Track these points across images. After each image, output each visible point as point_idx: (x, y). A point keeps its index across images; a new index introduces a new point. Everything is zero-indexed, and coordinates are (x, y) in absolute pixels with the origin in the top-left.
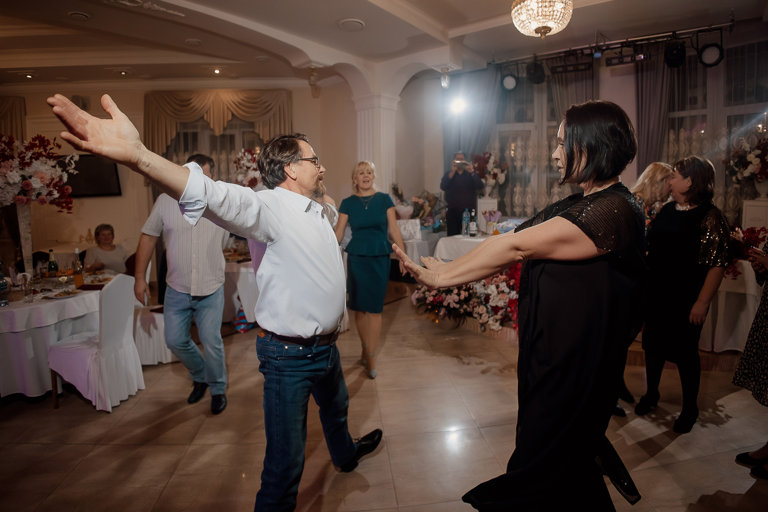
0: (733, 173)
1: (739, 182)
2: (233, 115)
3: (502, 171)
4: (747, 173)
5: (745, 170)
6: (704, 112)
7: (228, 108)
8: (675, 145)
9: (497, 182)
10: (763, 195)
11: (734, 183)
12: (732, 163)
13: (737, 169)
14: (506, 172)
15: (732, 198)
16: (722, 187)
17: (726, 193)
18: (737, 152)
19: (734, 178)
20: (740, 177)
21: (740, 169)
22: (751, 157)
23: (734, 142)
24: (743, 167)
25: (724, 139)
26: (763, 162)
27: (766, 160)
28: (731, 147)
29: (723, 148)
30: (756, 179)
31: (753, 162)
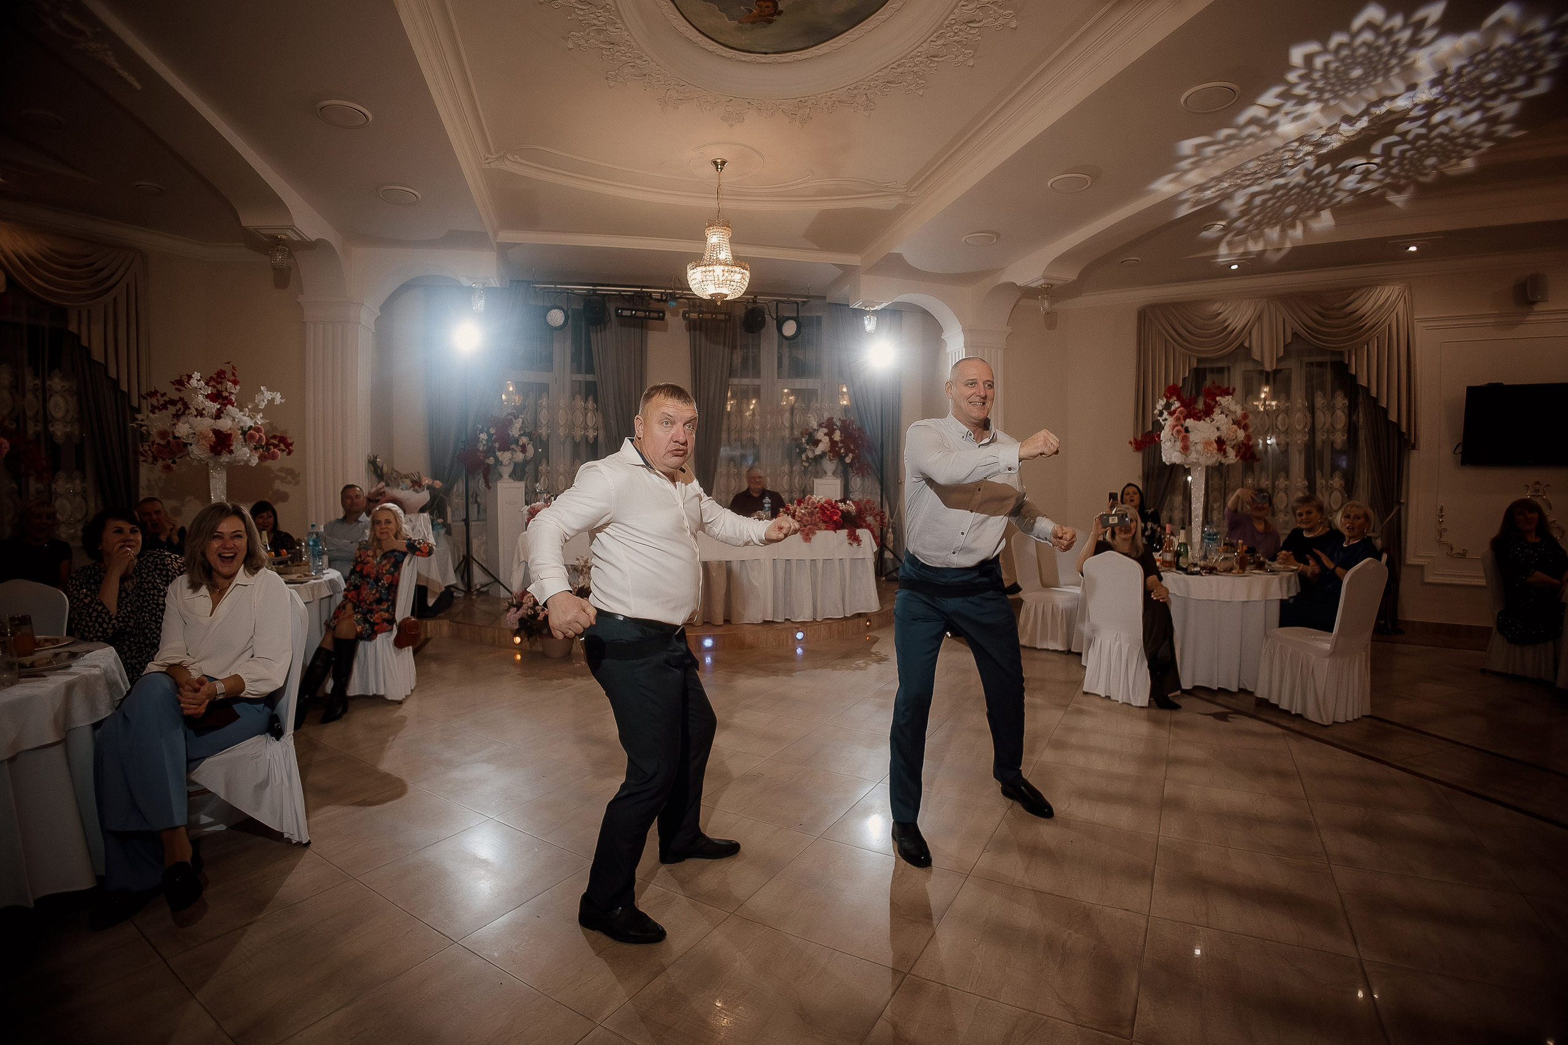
0: (802, 450)
1: (807, 459)
4: (818, 451)
5: (816, 448)
6: (757, 381)
10: (830, 473)
11: (803, 461)
12: (804, 440)
13: (808, 447)
16: (788, 466)
17: (791, 472)
18: (807, 430)
19: (804, 457)
20: (811, 455)
21: (811, 447)
22: (820, 435)
23: (797, 418)
24: (814, 446)
25: (787, 415)
26: (832, 440)
27: (833, 439)
28: (795, 424)
29: (787, 425)
30: (828, 458)
31: (823, 440)
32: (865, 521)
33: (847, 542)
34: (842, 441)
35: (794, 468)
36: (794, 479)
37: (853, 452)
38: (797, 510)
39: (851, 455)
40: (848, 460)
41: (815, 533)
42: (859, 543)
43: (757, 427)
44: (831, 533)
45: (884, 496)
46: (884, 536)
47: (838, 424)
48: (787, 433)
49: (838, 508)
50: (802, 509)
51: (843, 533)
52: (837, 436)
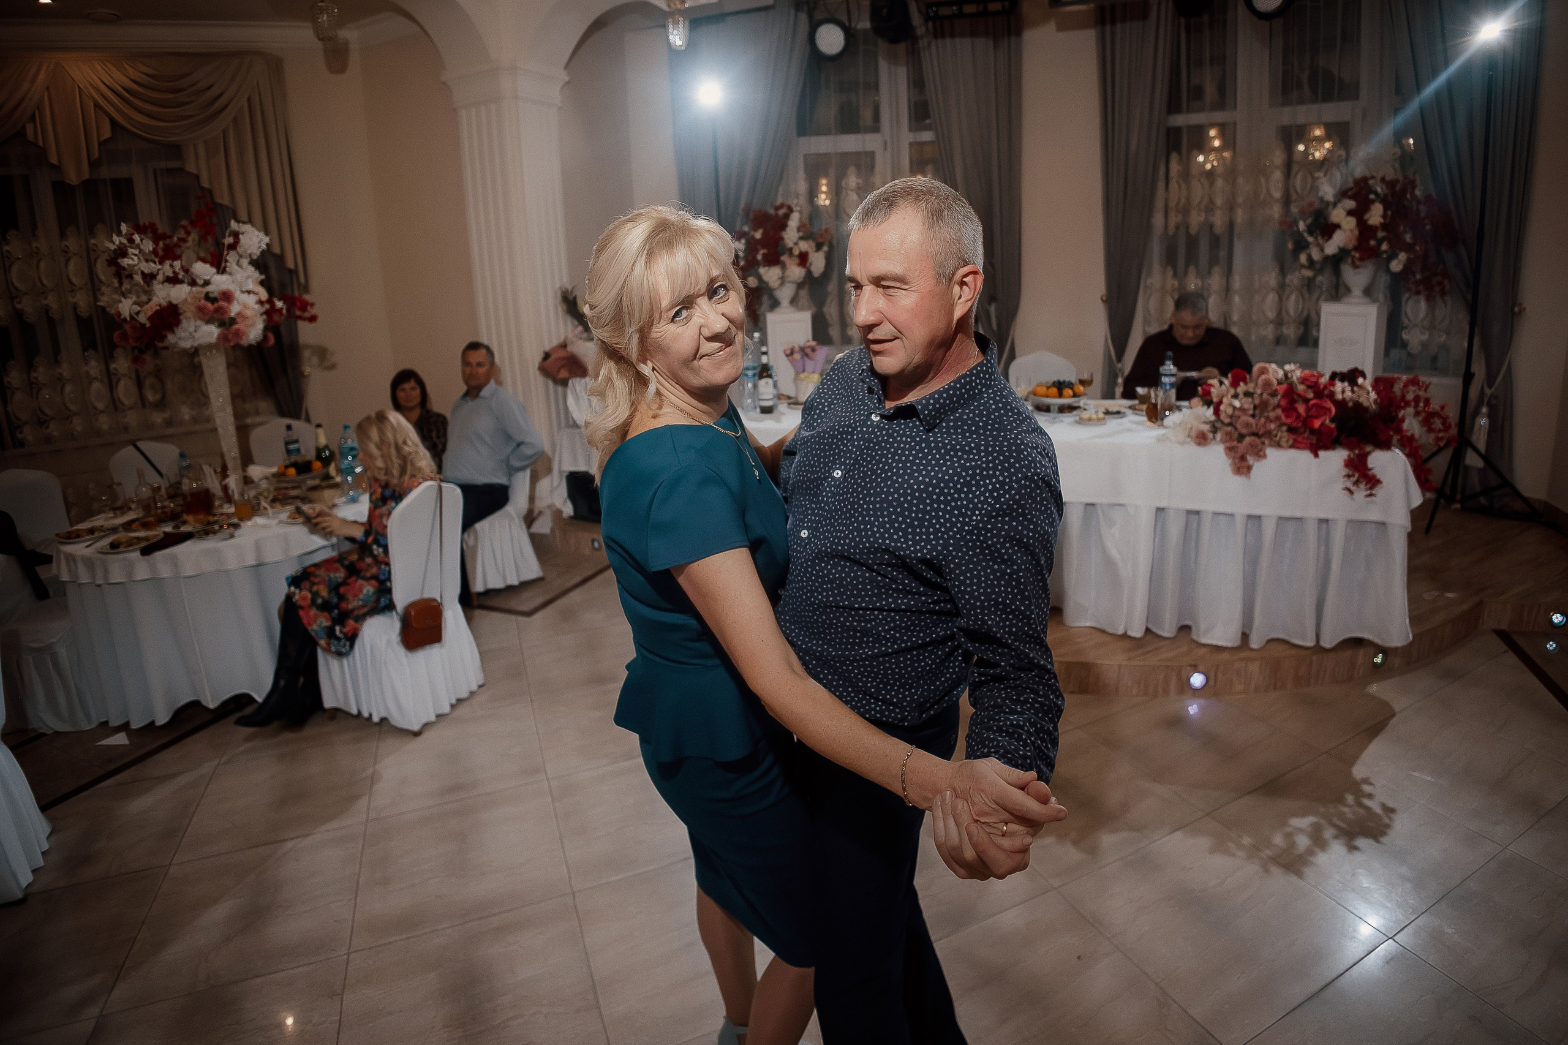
0: (1301, 245)
1: (1311, 263)
2: (114, 123)
3: (819, 247)
4: (1331, 248)
5: (1327, 240)
7: (97, 106)
8: (1183, 185)
9: (809, 273)
10: (1357, 291)
11: (1303, 266)
12: (1302, 226)
13: (1310, 239)
14: (825, 248)
15: (1293, 297)
16: (1273, 275)
17: (1282, 287)
18: (1312, 204)
19: (1303, 257)
20: (1316, 255)
21: (1316, 238)
22: (1338, 215)
23: (1298, 182)
24: (1323, 235)
25: (1278, 175)
26: (1362, 225)
27: (1366, 221)
28: (1292, 192)
29: (1277, 194)
30: (1350, 261)
31: (1344, 225)
32: (1399, 430)
33: (1341, 483)
34: (1384, 226)
35: (1289, 278)
36: (1287, 298)
37: (1409, 248)
38: (1225, 400)
39: (1403, 256)
40: (1396, 266)
41: (1264, 456)
42: (1371, 488)
43: (1219, 201)
44: (1304, 456)
45: (1476, 341)
46: (1468, 421)
47: (1379, 190)
48: (1276, 211)
49: (1332, 395)
50: (1235, 396)
51: (1336, 459)
52: (1376, 215)
